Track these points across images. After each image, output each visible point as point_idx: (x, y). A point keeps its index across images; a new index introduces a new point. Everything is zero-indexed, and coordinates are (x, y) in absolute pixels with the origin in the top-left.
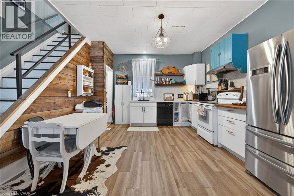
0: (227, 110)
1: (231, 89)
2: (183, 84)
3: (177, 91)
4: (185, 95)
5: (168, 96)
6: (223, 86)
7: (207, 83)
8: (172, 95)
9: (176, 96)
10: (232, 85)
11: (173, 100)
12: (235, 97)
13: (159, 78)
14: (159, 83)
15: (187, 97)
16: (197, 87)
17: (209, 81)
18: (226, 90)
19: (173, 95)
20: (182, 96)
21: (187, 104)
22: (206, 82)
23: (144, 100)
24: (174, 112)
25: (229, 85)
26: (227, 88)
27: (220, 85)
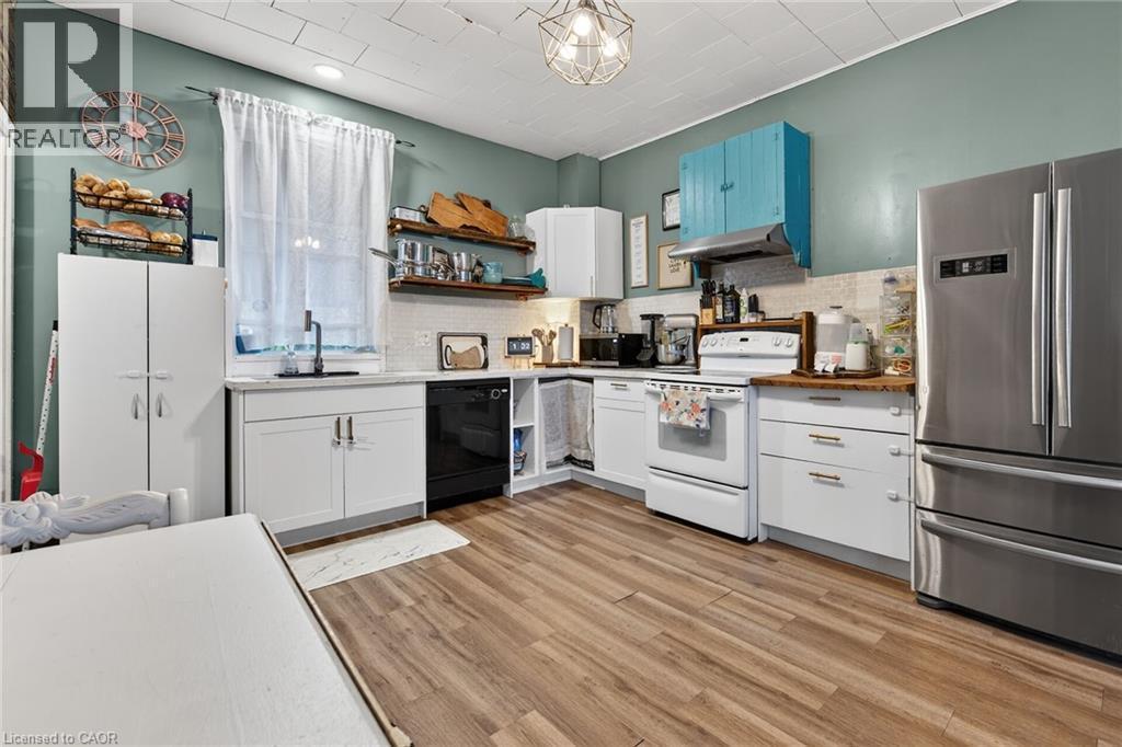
0: (811, 398)
1: (753, 320)
2: (533, 287)
3: (501, 320)
4: (537, 341)
5: (459, 346)
6: (719, 308)
7: (630, 292)
8: (477, 342)
9: (497, 347)
10: (754, 305)
11: (485, 366)
12: (782, 350)
13: (419, 246)
14: (419, 271)
15: (547, 348)
16: (595, 308)
17: (645, 283)
18: (730, 324)
19: (484, 342)
20: (526, 347)
21: (565, 382)
22: (628, 290)
23: (318, 373)
24: (512, 426)
25: (744, 306)
26: (737, 319)
27: (705, 304)
